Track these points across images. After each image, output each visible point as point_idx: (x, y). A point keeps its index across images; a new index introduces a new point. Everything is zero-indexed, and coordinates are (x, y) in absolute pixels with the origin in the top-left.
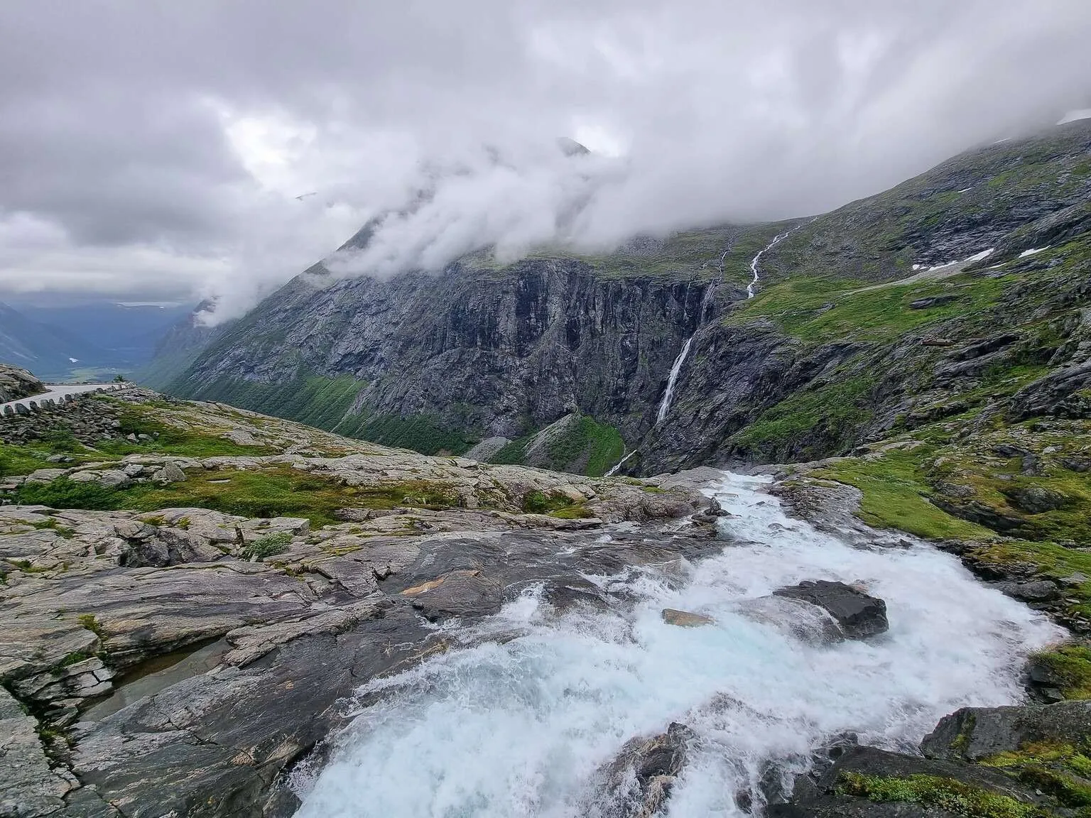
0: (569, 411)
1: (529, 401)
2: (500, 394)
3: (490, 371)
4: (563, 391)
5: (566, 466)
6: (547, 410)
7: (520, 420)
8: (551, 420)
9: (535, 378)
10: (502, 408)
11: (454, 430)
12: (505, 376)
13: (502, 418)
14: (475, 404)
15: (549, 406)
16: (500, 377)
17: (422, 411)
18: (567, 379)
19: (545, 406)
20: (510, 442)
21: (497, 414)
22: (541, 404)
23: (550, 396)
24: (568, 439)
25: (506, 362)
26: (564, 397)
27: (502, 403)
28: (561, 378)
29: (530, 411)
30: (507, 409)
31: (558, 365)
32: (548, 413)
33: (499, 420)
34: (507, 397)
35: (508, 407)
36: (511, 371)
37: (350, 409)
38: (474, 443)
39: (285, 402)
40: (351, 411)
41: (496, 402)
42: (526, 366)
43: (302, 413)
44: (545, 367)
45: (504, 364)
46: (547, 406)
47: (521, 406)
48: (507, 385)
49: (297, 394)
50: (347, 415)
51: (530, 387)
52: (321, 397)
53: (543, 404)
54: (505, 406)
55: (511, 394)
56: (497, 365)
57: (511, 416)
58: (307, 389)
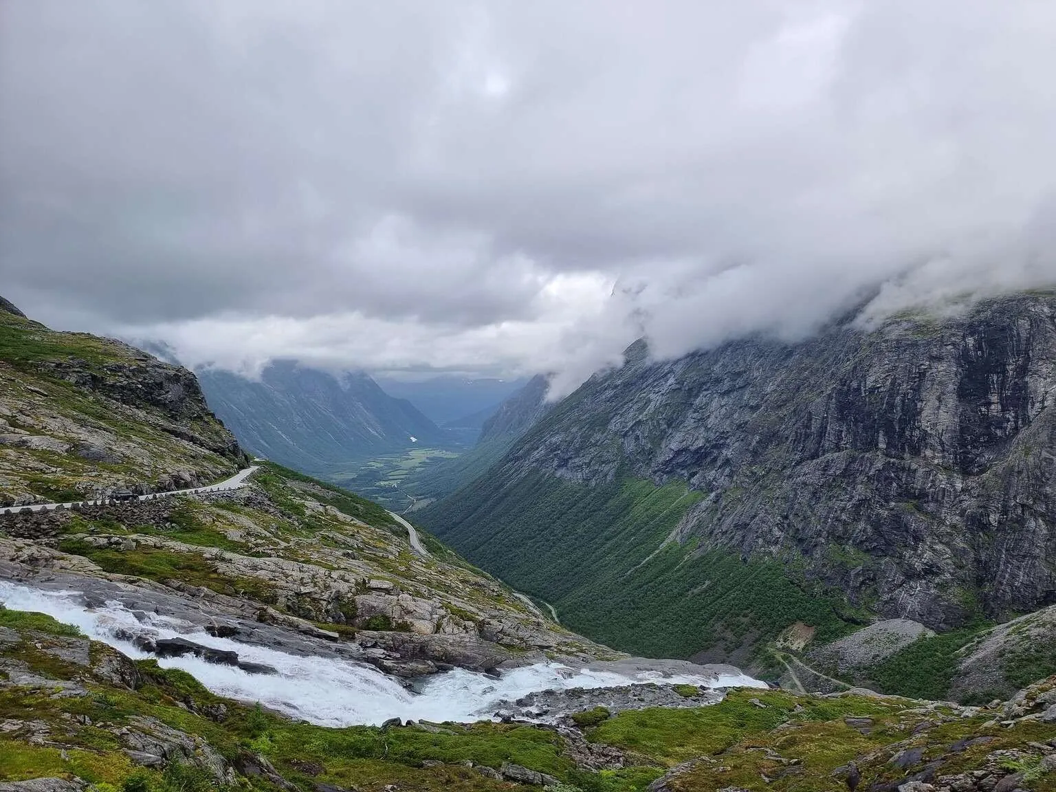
1: (978, 561)
2: (918, 539)
3: (900, 495)
6: (1018, 584)
7: (956, 595)
8: (1024, 605)
9: (993, 517)
10: (918, 566)
11: (826, 593)
12: (931, 507)
13: (918, 586)
14: (867, 551)
15: (1022, 578)
16: (919, 508)
17: (775, 550)
19: (1014, 576)
20: (931, 634)
21: (909, 577)
22: (1005, 570)
23: (1024, 557)
25: (933, 481)
27: (920, 556)
29: (980, 582)
30: (931, 570)
32: (1020, 592)
33: (911, 587)
34: (931, 547)
35: (931, 566)
36: (943, 498)
37: (674, 533)
38: (858, 624)
39: (595, 511)
40: (674, 536)
41: (908, 553)
42: (975, 492)
43: (611, 529)
44: (1015, 497)
45: (929, 485)
46: (1018, 576)
47: (961, 567)
48: (932, 523)
49: (611, 502)
50: (667, 541)
51: (981, 534)
52: (638, 511)
53: (1009, 570)
54: (926, 564)
55: (941, 542)
56: (915, 486)
57: (938, 584)
58: (624, 496)
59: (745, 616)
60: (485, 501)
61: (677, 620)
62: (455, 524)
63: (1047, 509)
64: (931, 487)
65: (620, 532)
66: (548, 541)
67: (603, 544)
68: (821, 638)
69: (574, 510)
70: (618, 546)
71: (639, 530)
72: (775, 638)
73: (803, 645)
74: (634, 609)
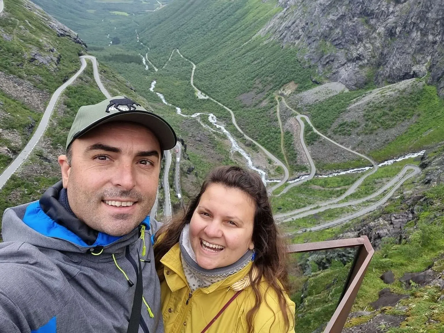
0: (415, 75)
1: (382, 54)
2: (360, 40)
3: (361, 13)
4: (420, 50)
5: (375, 132)
6: (394, 68)
7: (365, 72)
8: (393, 79)
9: (398, 29)
10: (355, 55)
11: (310, 67)
12: (373, 22)
13: (351, 66)
14: (336, 45)
15: (398, 65)
16: (367, 22)
17: (297, 42)
18: (431, 37)
19: (394, 64)
20: (347, 91)
21: (349, 60)
22: (392, 60)
23: (404, 53)
24: (394, 105)
25: (379, 5)
26: (419, 57)
27: (357, 50)
28: (424, 34)
29: (379, 65)
30: (359, 58)
31: (427, 18)
32: (393, 72)
33: (348, 66)
34: (364, 45)
35: (360, 56)
36: (381, 17)
37: (261, 30)
38: (318, 84)
39: (230, 16)
40: (261, 33)
41: (352, 47)
42: (396, 14)
43: (234, 27)
44: (412, 18)
45: (377, 8)
46: (396, 63)
47: (374, 57)
48: (370, 31)
49: (239, 11)
50: (257, 35)
51: (389, 39)
52: (250, 17)
53: (393, 60)
54: (358, 54)
55: (370, 42)
56: (370, 8)
57: (360, 65)
58: (246, 8)
59: (271, 77)
60: (183, 6)
61: (241, 77)
62: (166, 18)
63: (425, 26)
64: (377, 9)
65: (238, 29)
66: (204, 31)
67: (229, 34)
68: (299, 90)
69: (220, 14)
70: (234, 36)
71: (246, 28)
72: (279, 89)
73: (290, 92)
74: (227, 70)
